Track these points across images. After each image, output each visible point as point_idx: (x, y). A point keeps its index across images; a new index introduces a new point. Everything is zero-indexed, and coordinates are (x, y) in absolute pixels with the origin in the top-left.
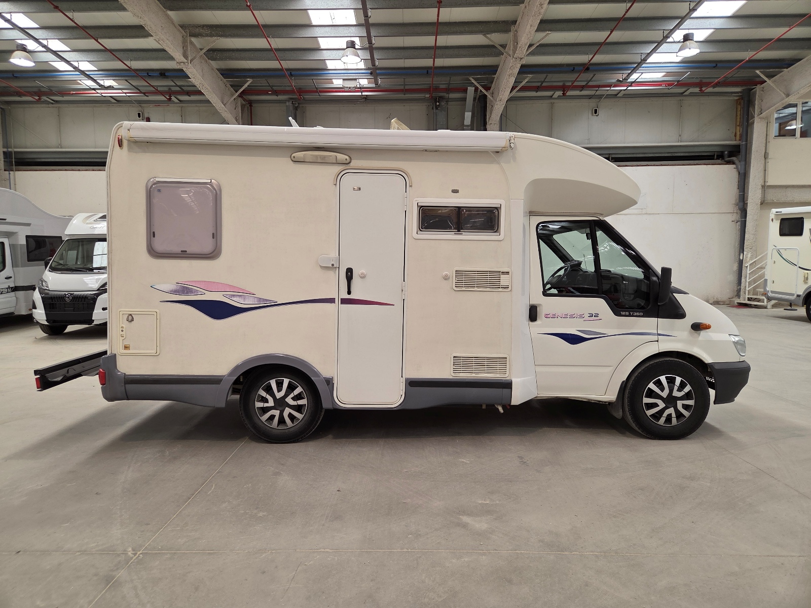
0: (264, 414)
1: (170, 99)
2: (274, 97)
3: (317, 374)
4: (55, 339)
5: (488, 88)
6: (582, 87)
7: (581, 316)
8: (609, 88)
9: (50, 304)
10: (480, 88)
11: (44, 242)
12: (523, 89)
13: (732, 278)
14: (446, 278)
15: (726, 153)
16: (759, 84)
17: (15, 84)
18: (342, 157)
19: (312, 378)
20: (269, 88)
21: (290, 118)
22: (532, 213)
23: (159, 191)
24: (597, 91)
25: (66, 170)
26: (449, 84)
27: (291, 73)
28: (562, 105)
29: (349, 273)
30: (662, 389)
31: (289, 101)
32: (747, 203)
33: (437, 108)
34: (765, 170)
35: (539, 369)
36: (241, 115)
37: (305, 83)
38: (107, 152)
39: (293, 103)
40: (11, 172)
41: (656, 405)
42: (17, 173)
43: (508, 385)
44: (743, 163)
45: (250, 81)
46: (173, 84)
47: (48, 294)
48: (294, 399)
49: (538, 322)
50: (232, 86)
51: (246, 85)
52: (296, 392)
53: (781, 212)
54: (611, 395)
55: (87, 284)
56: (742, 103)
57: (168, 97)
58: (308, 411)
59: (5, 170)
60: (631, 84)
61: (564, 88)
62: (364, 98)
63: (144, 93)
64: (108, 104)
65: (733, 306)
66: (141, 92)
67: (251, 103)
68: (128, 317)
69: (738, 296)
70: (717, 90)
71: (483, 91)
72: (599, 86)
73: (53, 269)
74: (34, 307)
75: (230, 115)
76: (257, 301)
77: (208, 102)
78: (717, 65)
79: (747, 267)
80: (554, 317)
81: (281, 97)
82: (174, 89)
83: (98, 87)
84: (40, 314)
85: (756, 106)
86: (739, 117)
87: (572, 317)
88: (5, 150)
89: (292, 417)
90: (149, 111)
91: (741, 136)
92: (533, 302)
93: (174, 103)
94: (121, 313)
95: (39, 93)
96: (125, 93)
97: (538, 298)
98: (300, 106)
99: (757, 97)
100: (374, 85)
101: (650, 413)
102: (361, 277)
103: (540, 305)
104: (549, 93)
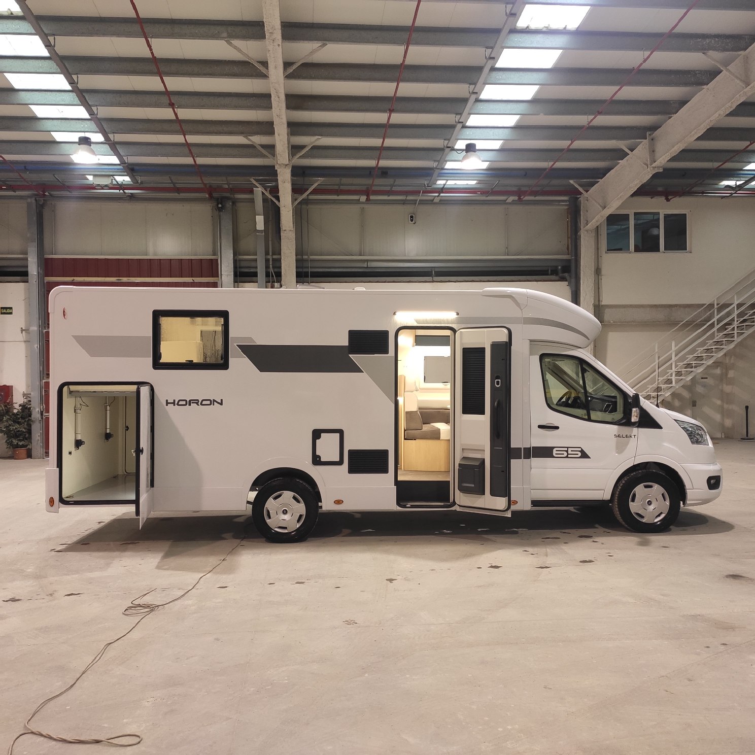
2: (11, 193)
6: (388, 192)
10: (263, 190)
12: (315, 192)
15: (560, 268)
26: (228, 184)
27: (25, 167)
28: (370, 208)
31: (30, 197)
33: (220, 210)
34: (599, 288)
37: (47, 178)
39: (36, 200)
44: (573, 280)
56: (571, 213)
60: (443, 190)
61: (367, 193)
62: (128, 196)
70: (538, 198)
71: (267, 194)
78: (526, 173)
81: (18, 193)
85: (582, 217)
86: (569, 228)
91: (572, 250)
98: (48, 203)
99: (582, 207)
100: (134, 183)
104: (355, 197)
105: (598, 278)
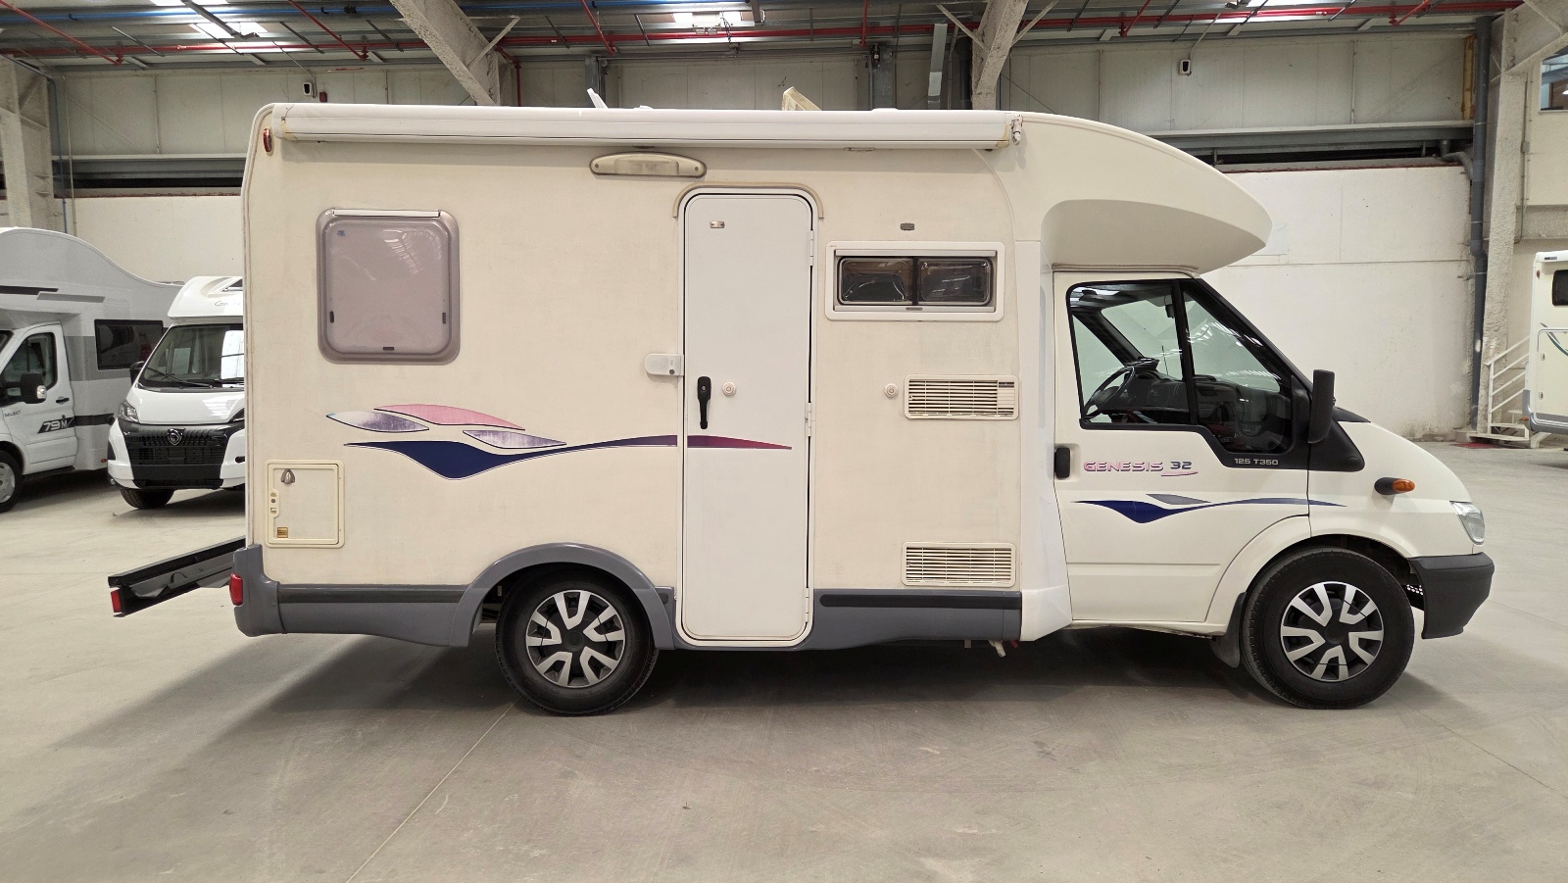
0: (542, 660)
1: (365, 57)
2: (562, 50)
3: (644, 582)
4: (151, 516)
5: (973, 25)
6: (1158, 20)
7: (1156, 468)
8: (1211, 21)
9: (141, 450)
10: (959, 25)
11: (131, 333)
12: (1043, 25)
13: (1459, 388)
14: (891, 395)
15: (1445, 143)
16: (1509, 6)
17: (74, 33)
18: (688, 164)
19: (634, 590)
20: (554, 34)
21: (590, 91)
22: (1057, 268)
23: (341, 233)
24: (1187, 26)
25: (170, 195)
26: (898, 18)
27: (594, 3)
28: (1119, 55)
29: (704, 385)
30: (1319, 609)
31: (590, 57)
32: (1488, 242)
33: (874, 66)
34: (1523, 177)
35: (1074, 571)
36: (498, 86)
37: (621, 21)
38: (243, 160)
39: (597, 61)
40: (67, 200)
41: (1307, 641)
42: (79, 202)
43: (1013, 602)
44: (1479, 163)
45: (515, 20)
46: (372, 28)
47: (136, 430)
48: (600, 630)
49: (1071, 480)
50: (481, 29)
51: (508, 28)
52: (605, 616)
53: (1555, 258)
54: (1215, 621)
55: (210, 412)
56: (1475, 45)
57: (361, 54)
58: (627, 654)
59: (56, 197)
60: (1256, 11)
61: (1123, 23)
62: (734, 48)
63: (316, 47)
64: (249, 69)
65: (1463, 445)
66: (310, 45)
67: (517, 62)
68: (284, 475)
69: (1472, 422)
70: (1424, 20)
71: (965, 30)
72: (1191, 17)
73: (147, 384)
74: (111, 456)
75: (478, 86)
76: (529, 443)
77: (436, 60)
79: (1489, 367)
80: (1102, 468)
81: (575, 50)
82: (371, 37)
83: (229, 36)
84: (122, 469)
85: (1504, 51)
86: (1469, 73)
87: (1138, 468)
88: (56, 158)
89: (595, 664)
90: (326, 80)
91: (1474, 109)
92: (1063, 440)
93: (372, 63)
94: (272, 467)
95: (119, 49)
96: (281, 47)
97: (1070, 431)
98: (613, 65)
99: (1505, 32)
100: (752, 24)
101: (1294, 655)
102: (727, 395)
103: (1075, 446)
104: (1093, 33)
105: (1523, 161)
